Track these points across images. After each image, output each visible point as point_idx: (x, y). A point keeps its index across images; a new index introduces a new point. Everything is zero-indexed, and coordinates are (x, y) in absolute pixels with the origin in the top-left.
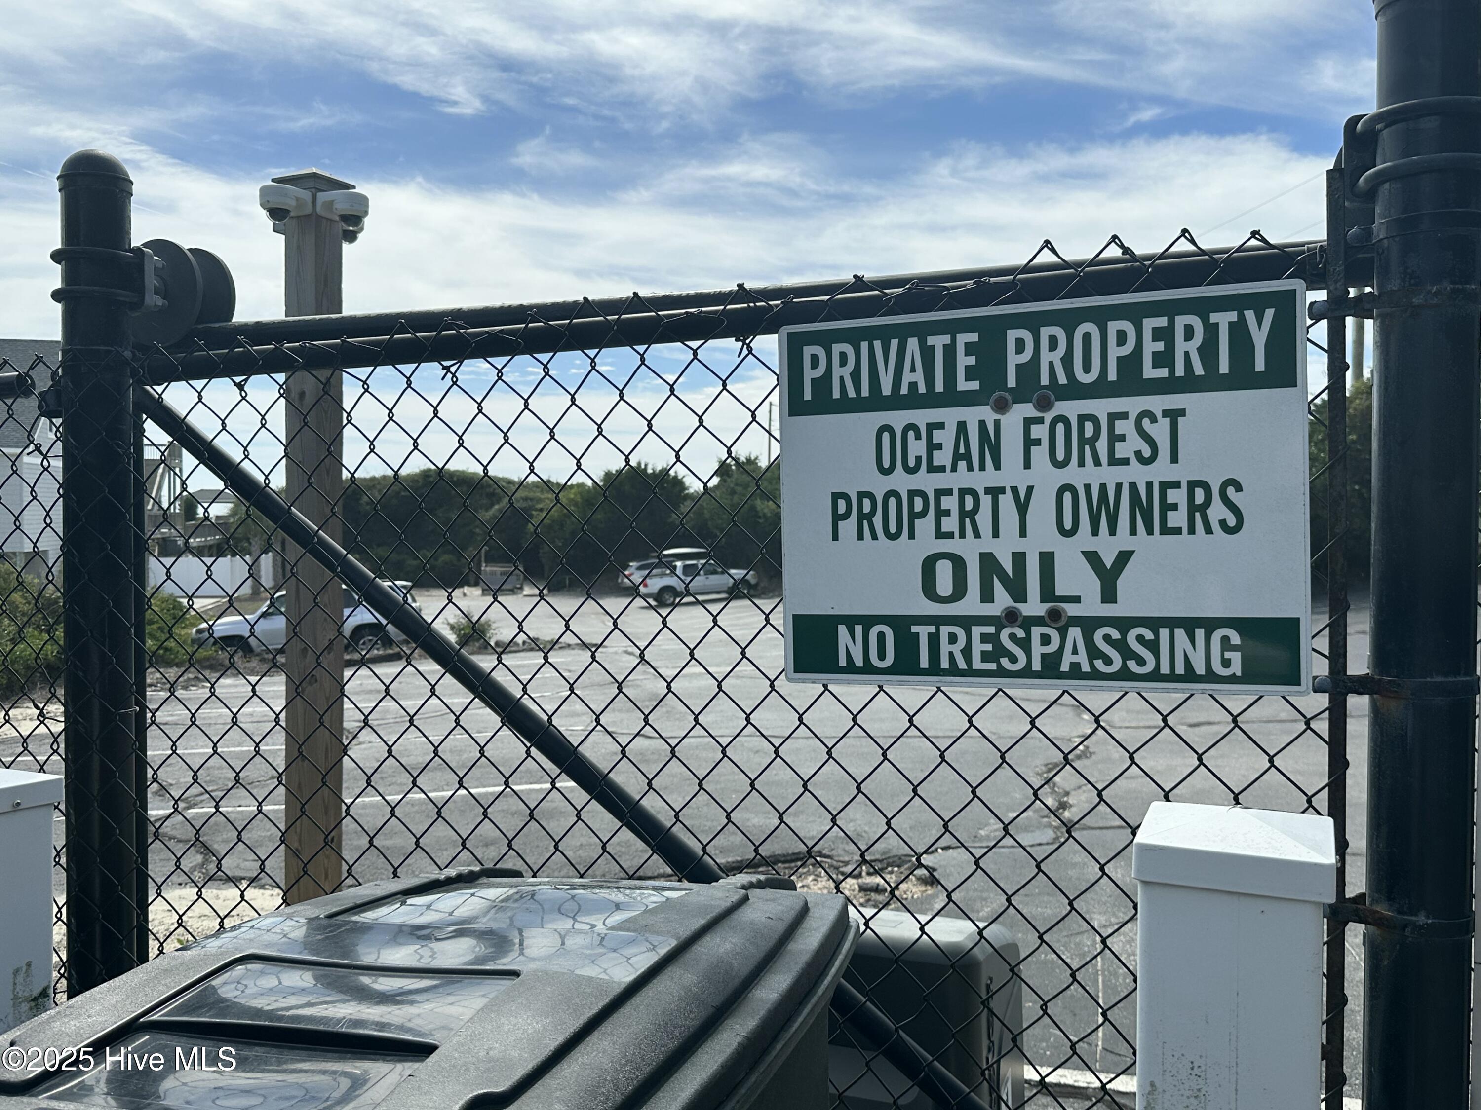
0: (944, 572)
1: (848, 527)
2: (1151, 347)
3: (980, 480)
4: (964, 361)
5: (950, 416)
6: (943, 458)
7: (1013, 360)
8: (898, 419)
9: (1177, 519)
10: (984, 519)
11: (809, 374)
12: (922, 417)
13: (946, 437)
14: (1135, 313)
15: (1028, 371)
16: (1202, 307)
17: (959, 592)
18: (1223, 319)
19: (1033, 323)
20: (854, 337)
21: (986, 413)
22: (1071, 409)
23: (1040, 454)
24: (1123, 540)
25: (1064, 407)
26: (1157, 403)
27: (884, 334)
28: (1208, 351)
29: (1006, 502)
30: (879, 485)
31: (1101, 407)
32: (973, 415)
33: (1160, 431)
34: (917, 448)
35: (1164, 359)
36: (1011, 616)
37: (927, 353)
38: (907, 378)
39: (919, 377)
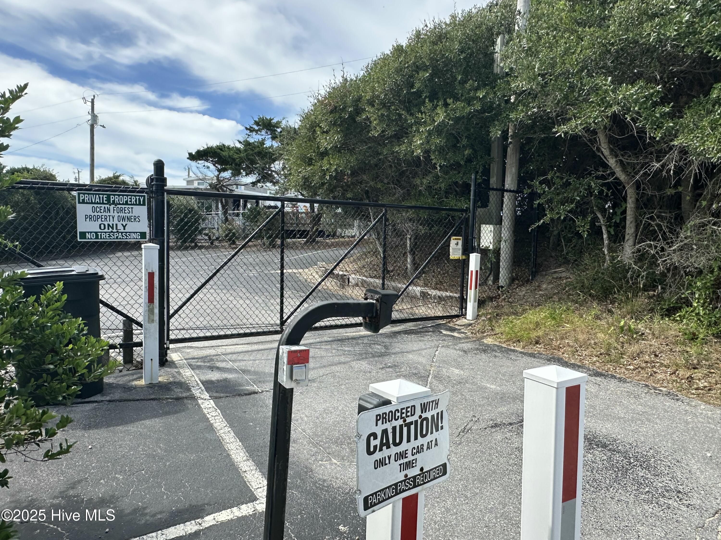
0: (102, 226)
1: (88, 219)
2: (129, 200)
3: (107, 214)
4: (105, 199)
5: (103, 206)
6: (102, 211)
7: (112, 200)
8: (95, 206)
9: (132, 220)
10: (108, 219)
11: (81, 198)
12: (99, 206)
13: (103, 208)
14: (127, 196)
15: (114, 201)
16: (135, 196)
17: (105, 228)
18: (138, 197)
19: (114, 195)
20: (88, 194)
21: (108, 206)
22: (120, 206)
23: (115, 211)
24: (126, 222)
25: (118, 206)
26: (130, 206)
27: (93, 194)
28: (136, 201)
29: (111, 217)
30: (93, 214)
31: (123, 206)
32: (106, 206)
33: (130, 210)
34: (98, 210)
35: (131, 201)
36: (112, 232)
37: (100, 197)
38: (97, 200)
39: (98, 200)
